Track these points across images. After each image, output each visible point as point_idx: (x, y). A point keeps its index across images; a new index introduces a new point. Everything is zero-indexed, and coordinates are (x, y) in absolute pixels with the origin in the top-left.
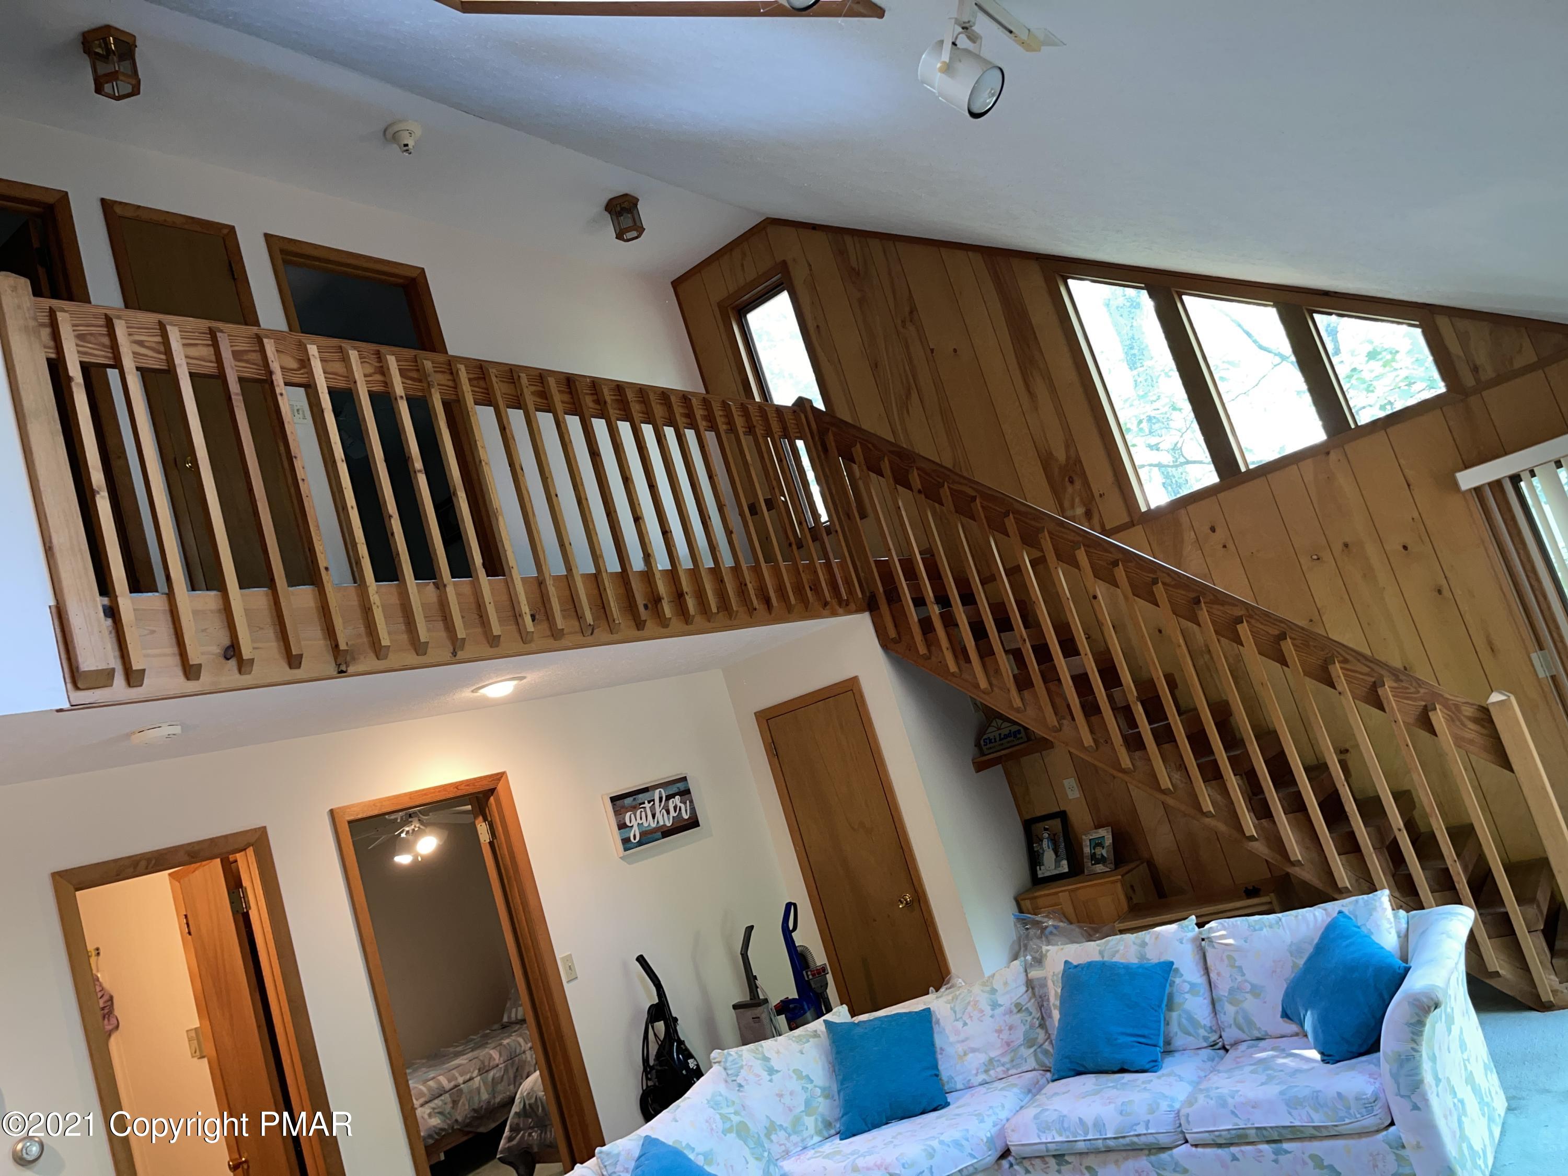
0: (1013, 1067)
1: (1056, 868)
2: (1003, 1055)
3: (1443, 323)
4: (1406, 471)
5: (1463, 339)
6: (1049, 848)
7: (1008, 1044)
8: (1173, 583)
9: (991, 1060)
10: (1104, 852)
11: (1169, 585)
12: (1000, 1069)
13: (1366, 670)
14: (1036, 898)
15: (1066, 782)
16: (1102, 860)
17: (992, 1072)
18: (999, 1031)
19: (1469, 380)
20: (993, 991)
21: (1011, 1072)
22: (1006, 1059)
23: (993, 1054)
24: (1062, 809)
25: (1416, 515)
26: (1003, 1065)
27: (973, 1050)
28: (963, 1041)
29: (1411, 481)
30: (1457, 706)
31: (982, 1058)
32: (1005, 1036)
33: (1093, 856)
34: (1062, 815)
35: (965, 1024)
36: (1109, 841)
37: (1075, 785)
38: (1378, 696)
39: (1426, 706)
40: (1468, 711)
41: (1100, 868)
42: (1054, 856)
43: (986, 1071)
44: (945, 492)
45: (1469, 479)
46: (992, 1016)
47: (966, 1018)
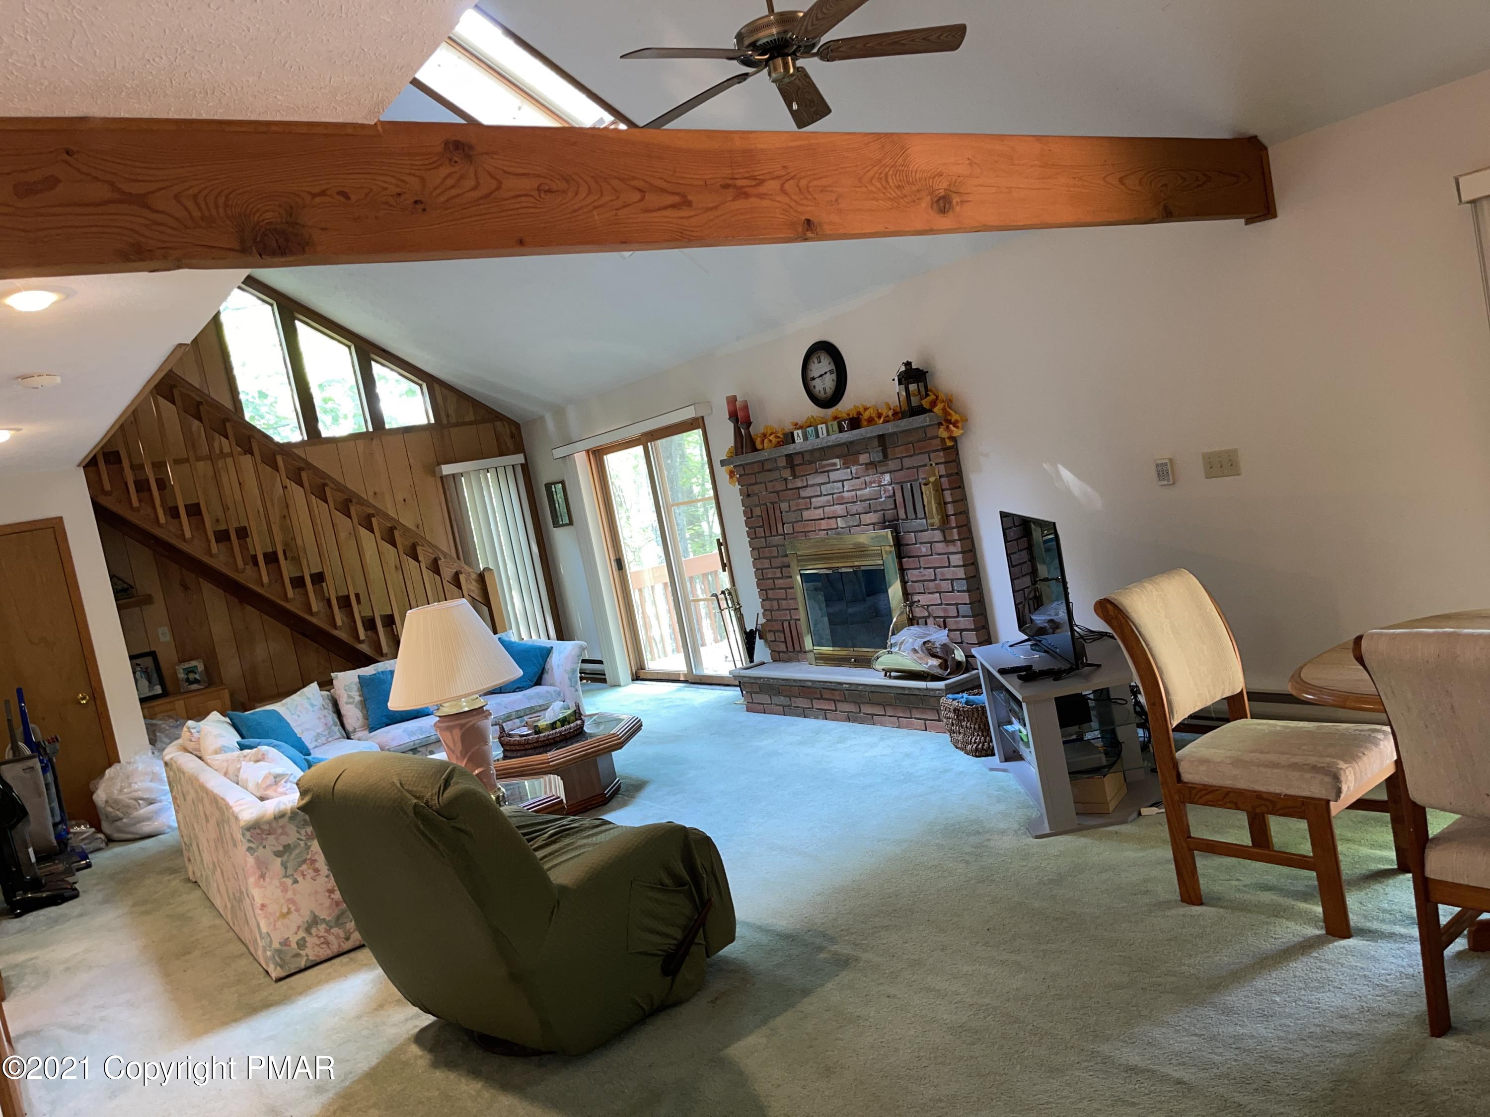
0: (330, 737)
1: (150, 691)
2: (324, 731)
3: (437, 387)
4: (410, 460)
5: (445, 398)
6: (142, 677)
7: (326, 724)
8: (335, 488)
9: (318, 734)
10: (197, 677)
11: (333, 489)
12: (323, 739)
13: (431, 551)
14: (153, 707)
15: (160, 630)
16: (196, 681)
17: (319, 741)
18: (319, 718)
19: (445, 421)
20: (309, 699)
21: (330, 739)
22: (326, 733)
23: (319, 730)
24: (153, 649)
25: (412, 485)
26: (325, 736)
27: (307, 730)
28: (300, 725)
29: (412, 465)
30: (469, 573)
31: (313, 734)
32: (323, 720)
33: (188, 680)
34: (153, 654)
35: (299, 716)
36: (201, 667)
37: (168, 632)
38: (438, 565)
39: (456, 572)
40: (474, 576)
41: (195, 687)
42: (147, 683)
43: (316, 741)
44: (176, 393)
45: (447, 469)
46: (313, 711)
47: (298, 713)
